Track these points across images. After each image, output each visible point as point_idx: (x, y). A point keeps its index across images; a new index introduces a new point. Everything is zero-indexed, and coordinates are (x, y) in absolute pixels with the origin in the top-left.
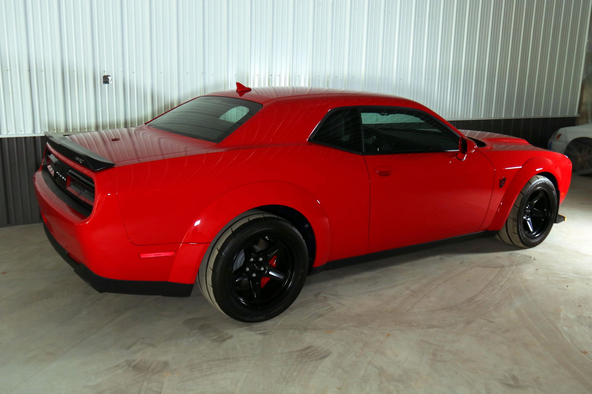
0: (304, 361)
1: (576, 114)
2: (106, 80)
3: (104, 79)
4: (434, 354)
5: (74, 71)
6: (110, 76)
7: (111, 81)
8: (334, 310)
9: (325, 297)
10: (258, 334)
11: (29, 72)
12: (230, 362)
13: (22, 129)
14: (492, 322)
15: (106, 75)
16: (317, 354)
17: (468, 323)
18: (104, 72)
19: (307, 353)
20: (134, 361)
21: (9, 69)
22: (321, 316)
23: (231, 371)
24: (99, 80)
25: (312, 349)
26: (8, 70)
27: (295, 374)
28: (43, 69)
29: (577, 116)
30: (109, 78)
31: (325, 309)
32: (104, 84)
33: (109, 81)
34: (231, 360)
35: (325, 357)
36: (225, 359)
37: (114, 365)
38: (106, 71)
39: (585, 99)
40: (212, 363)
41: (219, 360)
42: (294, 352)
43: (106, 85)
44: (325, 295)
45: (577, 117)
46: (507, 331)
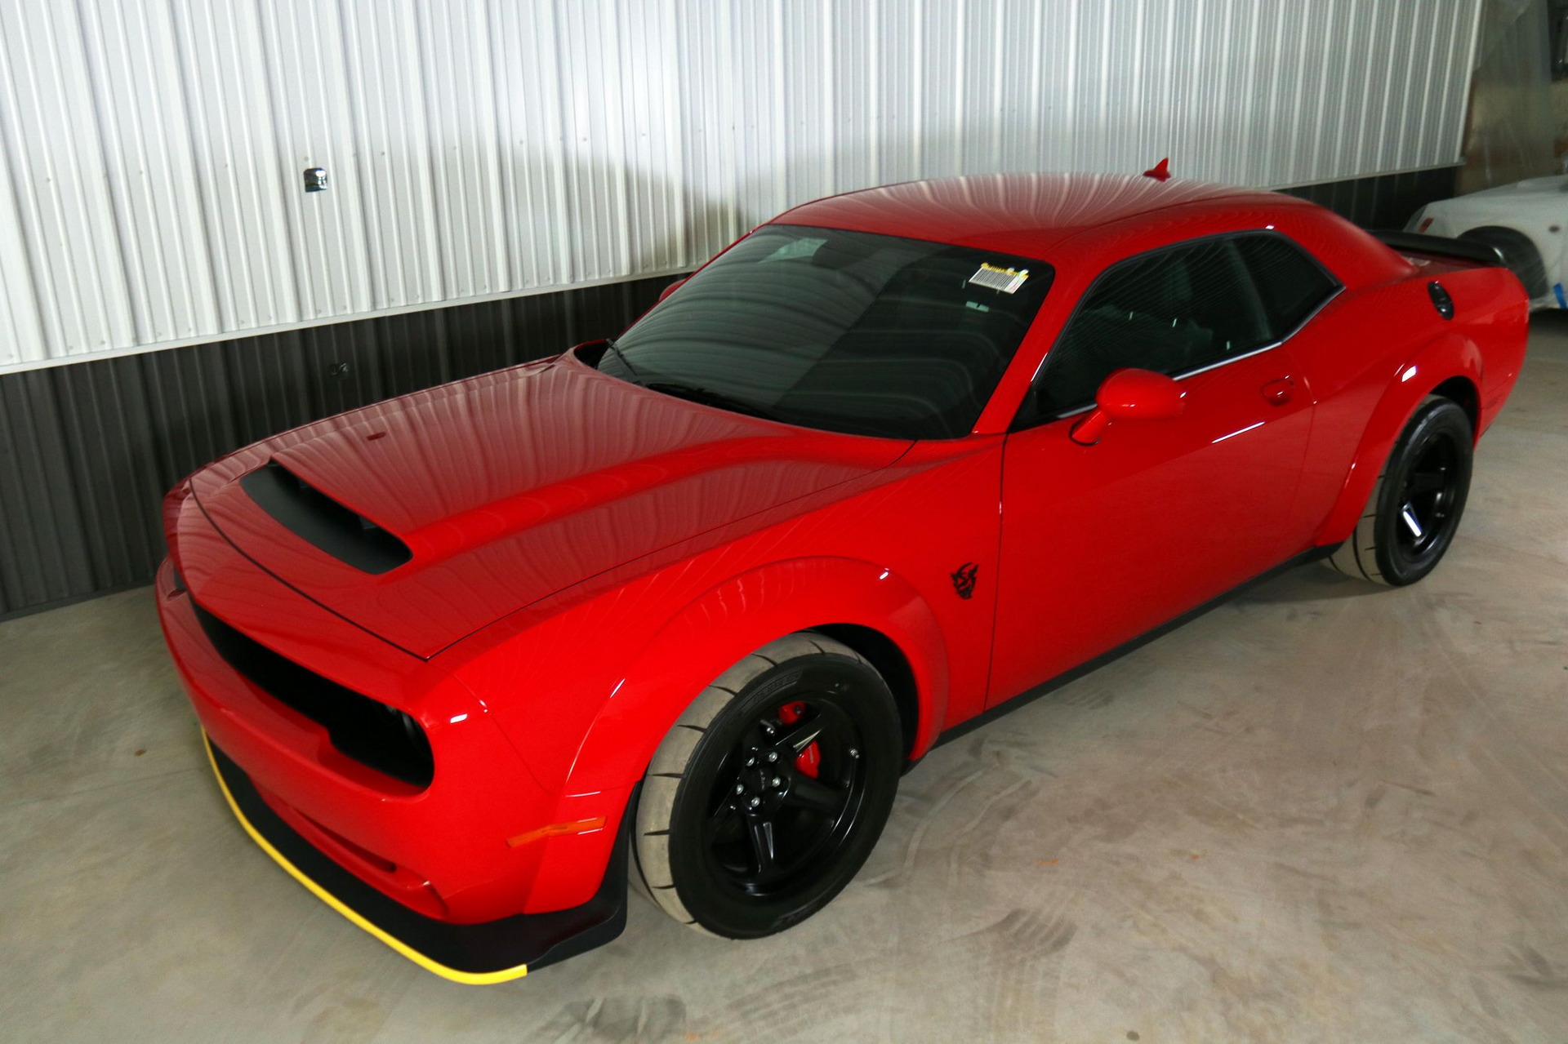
0: (1018, 958)
1: (1456, 159)
2: (311, 182)
3: (306, 179)
4: (1324, 906)
5: (227, 166)
6: (320, 169)
7: (324, 182)
8: (1034, 793)
9: (998, 754)
10: (871, 885)
11: (106, 178)
12: (835, 983)
13: (105, 336)
14: (1427, 793)
15: (311, 167)
16: (1042, 935)
17: (1372, 802)
18: (306, 159)
19: (1016, 935)
20: (588, 1006)
21: (50, 176)
22: (1008, 813)
23: (848, 1010)
24: (296, 183)
25: (1024, 919)
26: (48, 180)
27: (1009, 1002)
28: (143, 167)
29: (1460, 164)
30: (318, 174)
31: (1010, 790)
32: (309, 193)
33: (320, 183)
34: (834, 977)
35: (1062, 942)
36: (817, 974)
37: (542, 1023)
38: (309, 155)
39: (1477, 120)
40: (788, 990)
41: (803, 978)
42: (981, 932)
43: (314, 194)
44: (997, 748)
45: (1460, 167)
46: (1470, 817)
